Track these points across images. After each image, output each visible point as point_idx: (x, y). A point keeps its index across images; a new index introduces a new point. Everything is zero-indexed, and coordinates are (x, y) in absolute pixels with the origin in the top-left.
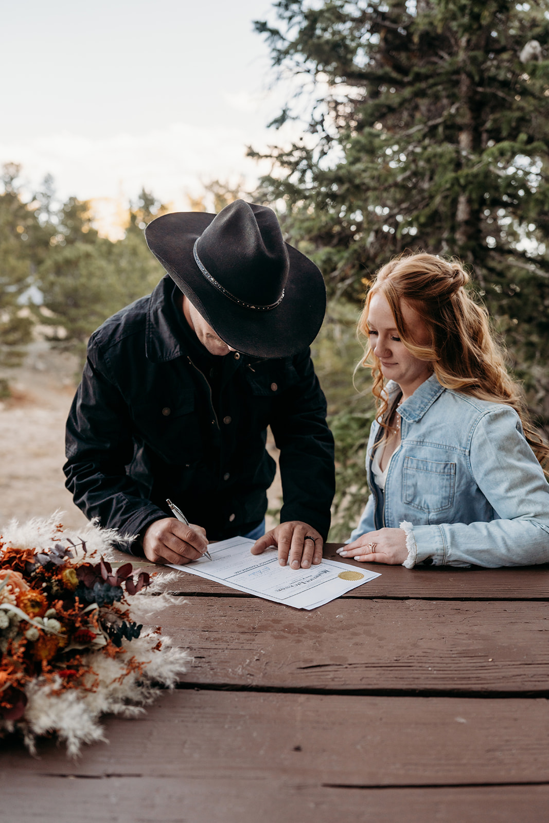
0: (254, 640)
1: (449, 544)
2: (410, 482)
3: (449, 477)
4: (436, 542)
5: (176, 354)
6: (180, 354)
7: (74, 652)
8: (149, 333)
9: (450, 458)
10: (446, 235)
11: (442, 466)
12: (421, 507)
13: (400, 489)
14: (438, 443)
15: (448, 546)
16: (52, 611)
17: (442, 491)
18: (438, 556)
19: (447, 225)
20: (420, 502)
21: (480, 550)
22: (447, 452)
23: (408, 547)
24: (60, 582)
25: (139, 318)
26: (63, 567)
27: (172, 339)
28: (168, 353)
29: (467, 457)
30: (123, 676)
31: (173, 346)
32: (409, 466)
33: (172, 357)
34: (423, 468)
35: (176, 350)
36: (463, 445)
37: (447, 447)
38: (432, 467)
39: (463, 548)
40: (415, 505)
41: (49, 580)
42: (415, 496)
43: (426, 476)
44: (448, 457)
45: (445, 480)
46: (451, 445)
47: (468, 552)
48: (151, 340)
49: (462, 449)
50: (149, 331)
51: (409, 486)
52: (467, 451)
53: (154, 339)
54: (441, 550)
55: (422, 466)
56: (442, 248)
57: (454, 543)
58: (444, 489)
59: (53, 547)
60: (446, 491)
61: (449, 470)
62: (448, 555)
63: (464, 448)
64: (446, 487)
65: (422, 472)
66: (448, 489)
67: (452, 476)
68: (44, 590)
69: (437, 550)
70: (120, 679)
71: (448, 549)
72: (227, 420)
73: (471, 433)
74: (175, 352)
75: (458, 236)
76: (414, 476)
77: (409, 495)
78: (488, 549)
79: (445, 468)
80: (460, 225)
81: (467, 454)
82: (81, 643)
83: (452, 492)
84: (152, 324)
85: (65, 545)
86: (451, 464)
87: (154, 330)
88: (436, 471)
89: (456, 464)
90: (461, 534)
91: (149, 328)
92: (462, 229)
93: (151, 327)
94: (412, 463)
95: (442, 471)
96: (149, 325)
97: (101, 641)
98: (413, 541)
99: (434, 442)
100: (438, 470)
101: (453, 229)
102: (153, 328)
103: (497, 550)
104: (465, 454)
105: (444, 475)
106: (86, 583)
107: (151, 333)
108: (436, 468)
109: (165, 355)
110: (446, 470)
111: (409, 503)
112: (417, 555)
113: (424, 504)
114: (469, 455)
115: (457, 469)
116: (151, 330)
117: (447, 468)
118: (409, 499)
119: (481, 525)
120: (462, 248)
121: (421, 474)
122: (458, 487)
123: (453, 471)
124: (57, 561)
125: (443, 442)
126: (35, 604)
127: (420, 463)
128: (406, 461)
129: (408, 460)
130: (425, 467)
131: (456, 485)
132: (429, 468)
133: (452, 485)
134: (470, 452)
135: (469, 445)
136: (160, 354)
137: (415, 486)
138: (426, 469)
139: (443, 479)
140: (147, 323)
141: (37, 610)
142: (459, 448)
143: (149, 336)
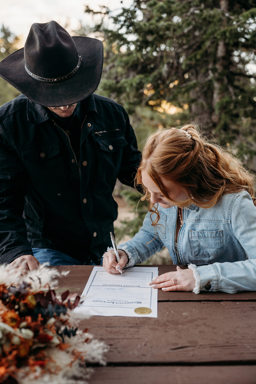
0: (139, 332)
1: (220, 273)
2: (195, 245)
3: (219, 238)
4: (212, 273)
5: (45, 119)
6: (48, 118)
7: (39, 349)
8: (29, 109)
9: (218, 228)
10: (210, 66)
11: (214, 234)
12: (204, 255)
13: (190, 250)
14: (209, 219)
15: (219, 275)
16: (24, 324)
17: (217, 246)
18: (214, 281)
19: (211, 59)
20: (203, 253)
21: (240, 277)
22: (216, 224)
23: (195, 277)
24: (26, 305)
25: (23, 101)
26: (27, 294)
27: (43, 110)
28: (41, 119)
29: (229, 224)
30: (72, 363)
31: (44, 114)
32: (193, 236)
33: (43, 121)
34: (203, 236)
35: (46, 117)
36: (226, 218)
37: (216, 221)
38: (208, 235)
39: (229, 276)
40: (200, 255)
41: (18, 304)
42: (199, 250)
43: (205, 240)
44: (217, 227)
45: (217, 240)
46: (218, 219)
47: (232, 279)
48: (30, 112)
49: (226, 220)
50: (29, 107)
51: (195, 247)
52: (229, 221)
53: (32, 111)
54: (216, 277)
55: (201, 235)
56: (209, 75)
57: (223, 274)
58: (217, 245)
59: (21, 283)
60: (219, 246)
61: (219, 235)
62: (221, 280)
63: (227, 219)
64: (218, 243)
65: (202, 238)
66: (220, 244)
67: (221, 237)
68: (16, 310)
69: (213, 277)
70: (71, 364)
71: (220, 276)
72: (85, 163)
73: (230, 210)
74: (45, 118)
75: (218, 66)
76: (197, 241)
77: (196, 251)
78: (245, 276)
79: (216, 234)
80: (219, 59)
81: (229, 223)
82: (42, 343)
83: (222, 245)
84: (30, 103)
85: (28, 281)
86: (220, 231)
87: (31, 107)
88: (211, 237)
89: (222, 230)
90: (227, 268)
91: (29, 106)
92: (221, 62)
93: (30, 105)
94: (194, 234)
95: (215, 236)
96: (29, 104)
97: (56, 341)
98: (198, 273)
99: (207, 219)
100: (213, 236)
101: (215, 62)
102: (31, 106)
103: (251, 276)
104: (228, 223)
105: (216, 238)
106: (42, 304)
107: (30, 108)
108: (211, 235)
109: (39, 120)
110: (217, 235)
111: (197, 255)
112: (201, 281)
113: (206, 253)
114: (231, 223)
115: (224, 233)
116: (30, 107)
117: (217, 234)
118: (197, 253)
119: (239, 263)
120: (220, 74)
121: (201, 240)
122: (225, 241)
123: (221, 235)
124: (23, 292)
125: (212, 218)
126: (13, 320)
127: (200, 234)
128: (190, 233)
129: (191, 233)
130: (203, 235)
131: (224, 241)
132: (207, 236)
133: (222, 241)
134: (231, 221)
135: (230, 217)
136: (36, 119)
137: (199, 246)
138: (205, 236)
139: (216, 240)
140: (27, 103)
141: (14, 324)
142: (224, 220)
143: (29, 110)
